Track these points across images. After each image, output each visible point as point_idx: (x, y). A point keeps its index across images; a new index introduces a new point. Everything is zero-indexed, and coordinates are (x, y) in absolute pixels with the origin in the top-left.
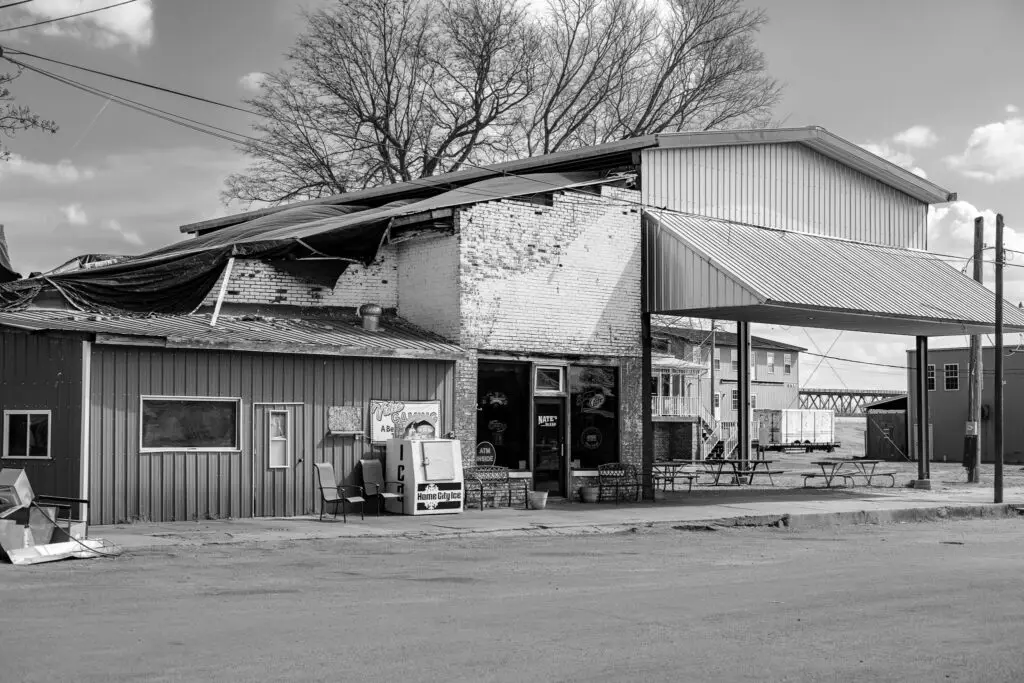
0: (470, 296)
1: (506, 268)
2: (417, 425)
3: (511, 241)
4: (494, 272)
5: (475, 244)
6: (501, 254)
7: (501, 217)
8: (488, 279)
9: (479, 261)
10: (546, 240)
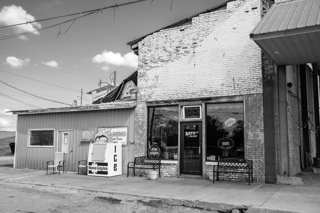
0: (142, 78)
1: (162, 61)
2: (100, 137)
3: (165, 48)
4: (156, 65)
5: (146, 54)
6: (160, 55)
7: (160, 38)
8: (152, 69)
9: (148, 62)
10: (187, 42)
